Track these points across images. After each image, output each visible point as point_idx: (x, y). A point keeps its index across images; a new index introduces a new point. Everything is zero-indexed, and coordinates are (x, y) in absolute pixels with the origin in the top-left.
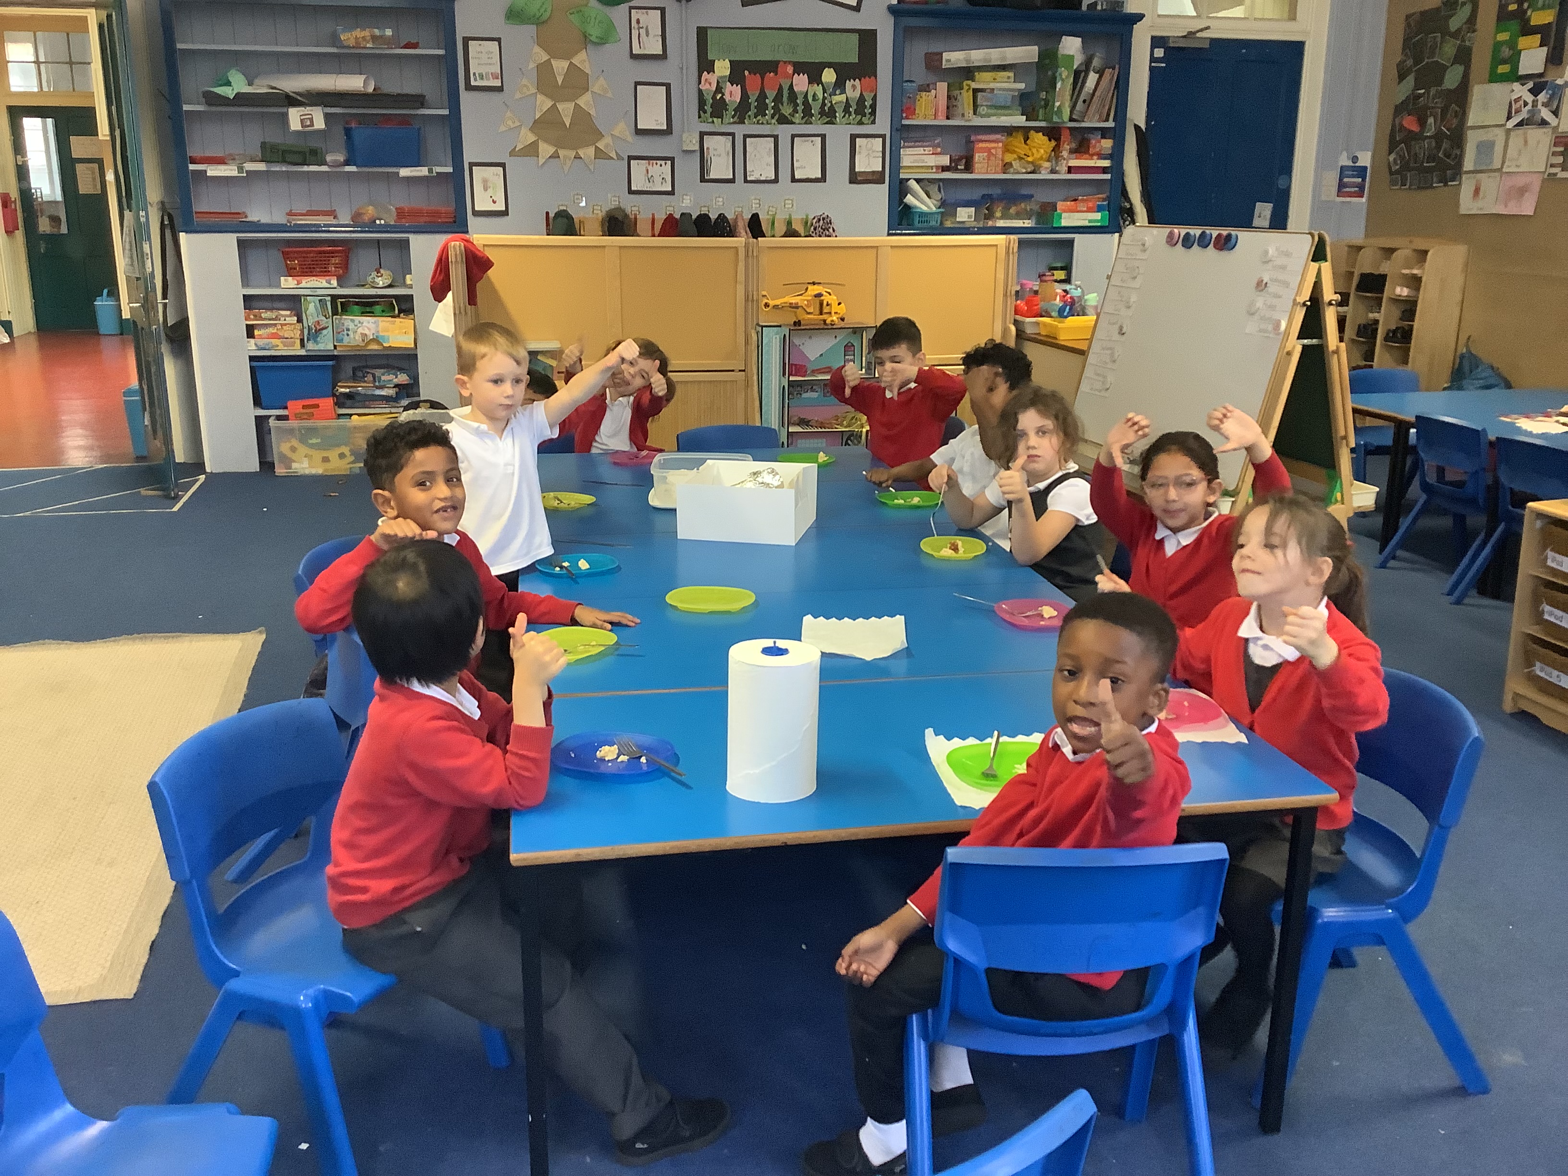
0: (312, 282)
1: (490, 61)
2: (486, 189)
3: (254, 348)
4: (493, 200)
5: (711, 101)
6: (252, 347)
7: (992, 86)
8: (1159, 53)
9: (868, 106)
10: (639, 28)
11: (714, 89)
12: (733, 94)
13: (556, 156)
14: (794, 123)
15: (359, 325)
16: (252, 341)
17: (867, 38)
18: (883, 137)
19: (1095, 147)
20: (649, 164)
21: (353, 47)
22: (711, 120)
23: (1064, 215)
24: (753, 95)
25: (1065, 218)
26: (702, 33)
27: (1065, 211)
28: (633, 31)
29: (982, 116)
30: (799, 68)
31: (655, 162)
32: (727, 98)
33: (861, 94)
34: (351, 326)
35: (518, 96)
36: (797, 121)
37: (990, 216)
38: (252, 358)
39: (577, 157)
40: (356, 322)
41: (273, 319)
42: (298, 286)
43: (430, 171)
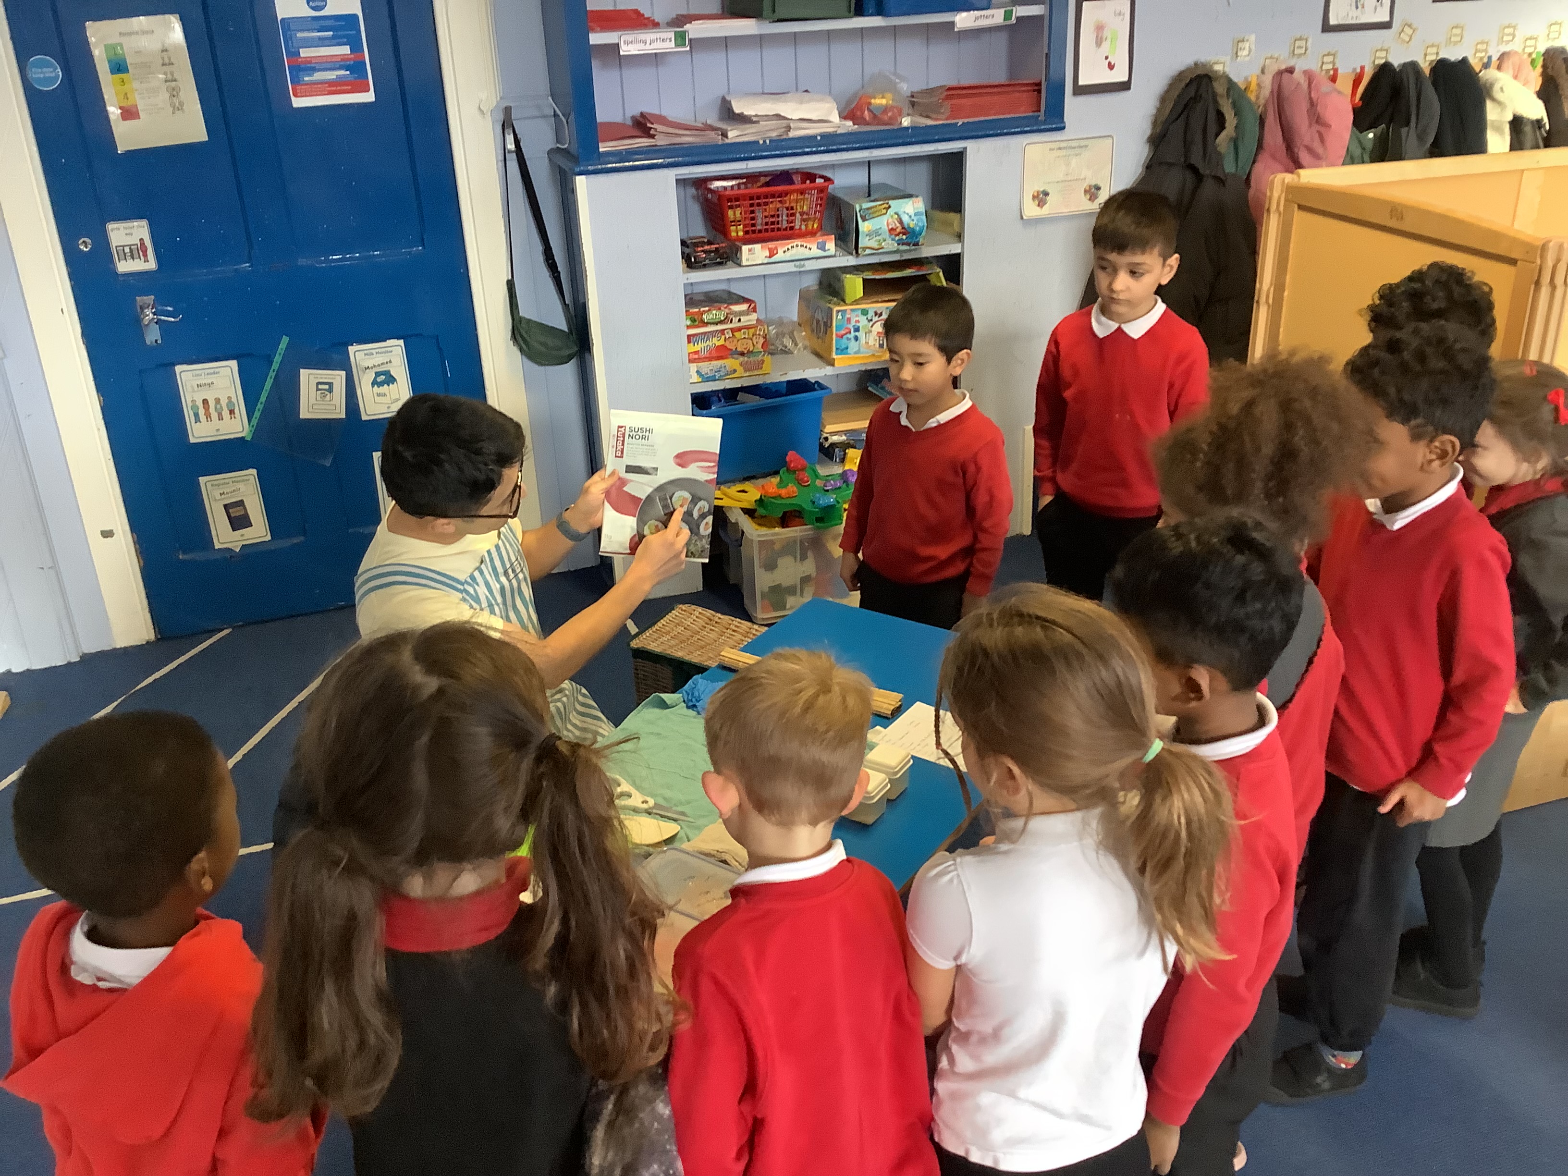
0: (795, 250)
2: (1099, 42)
4: (1110, 63)
6: (693, 377)
15: (875, 319)
16: (695, 366)
40: (871, 314)
41: (721, 322)
42: (772, 260)
43: (1008, 15)
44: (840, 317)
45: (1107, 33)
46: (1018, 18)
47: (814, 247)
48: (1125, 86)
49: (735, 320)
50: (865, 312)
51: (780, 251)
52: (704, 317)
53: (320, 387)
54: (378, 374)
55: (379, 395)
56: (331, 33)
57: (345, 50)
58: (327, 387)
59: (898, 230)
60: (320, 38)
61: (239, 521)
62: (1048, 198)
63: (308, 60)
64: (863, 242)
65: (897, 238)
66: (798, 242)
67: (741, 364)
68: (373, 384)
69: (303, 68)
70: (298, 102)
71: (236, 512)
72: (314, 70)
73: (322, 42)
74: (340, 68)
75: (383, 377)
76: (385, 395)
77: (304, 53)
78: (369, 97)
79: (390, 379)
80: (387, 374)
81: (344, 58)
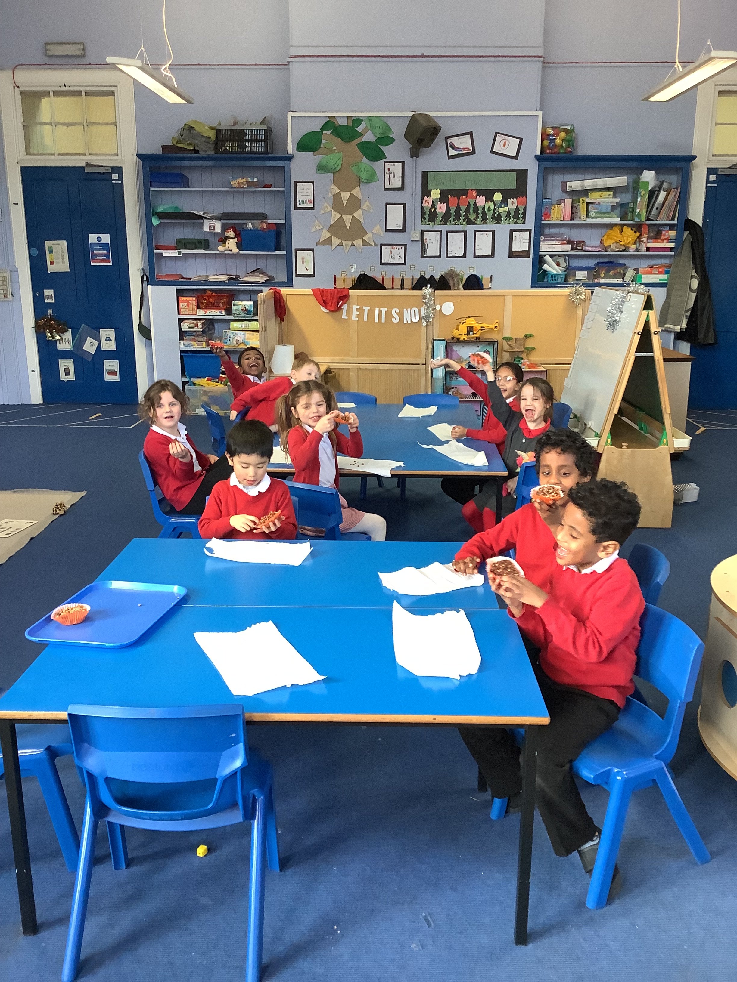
0: (212, 313)
1: (308, 194)
2: (303, 263)
3: (183, 346)
4: (307, 269)
5: (428, 213)
6: (182, 345)
7: (598, 200)
8: (713, 178)
9: (521, 214)
10: (390, 173)
11: (430, 206)
12: (441, 208)
13: (341, 244)
14: (477, 224)
15: (236, 335)
16: (182, 342)
17: (522, 175)
18: (530, 231)
19: (664, 235)
20: (392, 248)
21: (237, 188)
22: (428, 223)
23: (643, 276)
24: (453, 209)
25: (644, 278)
26: (425, 175)
27: (644, 274)
28: (386, 174)
29: (593, 218)
30: (480, 192)
31: (395, 247)
32: (438, 210)
33: (517, 206)
34: (232, 336)
35: (322, 212)
36: (478, 223)
37: (597, 276)
38: (182, 351)
39: (353, 245)
40: (234, 333)
42: (205, 314)
44: (224, 333)
45: (305, 260)
47: (218, 312)
48: (312, 277)
50: (232, 333)
51: (208, 312)
53: (91, 343)
54: (107, 338)
55: (107, 344)
56: (102, 247)
57: (105, 252)
58: (93, 343)
59: (244, 310)
61: (67, 373)
63: (96, 253)
64: (234, 312)
65: (244, 312)
66: (214, 310)
67: (196, 344)
68: (105, 341)
69: (94, 255)
70: (92, 264)
71: (67, 371)
72: (97, 256)
73: (100, 249)
74: (104, 256)
76: (109, 344)
78: (111, 264)
79: (110, 340)
80: (109, 338)
81: (105, 254)
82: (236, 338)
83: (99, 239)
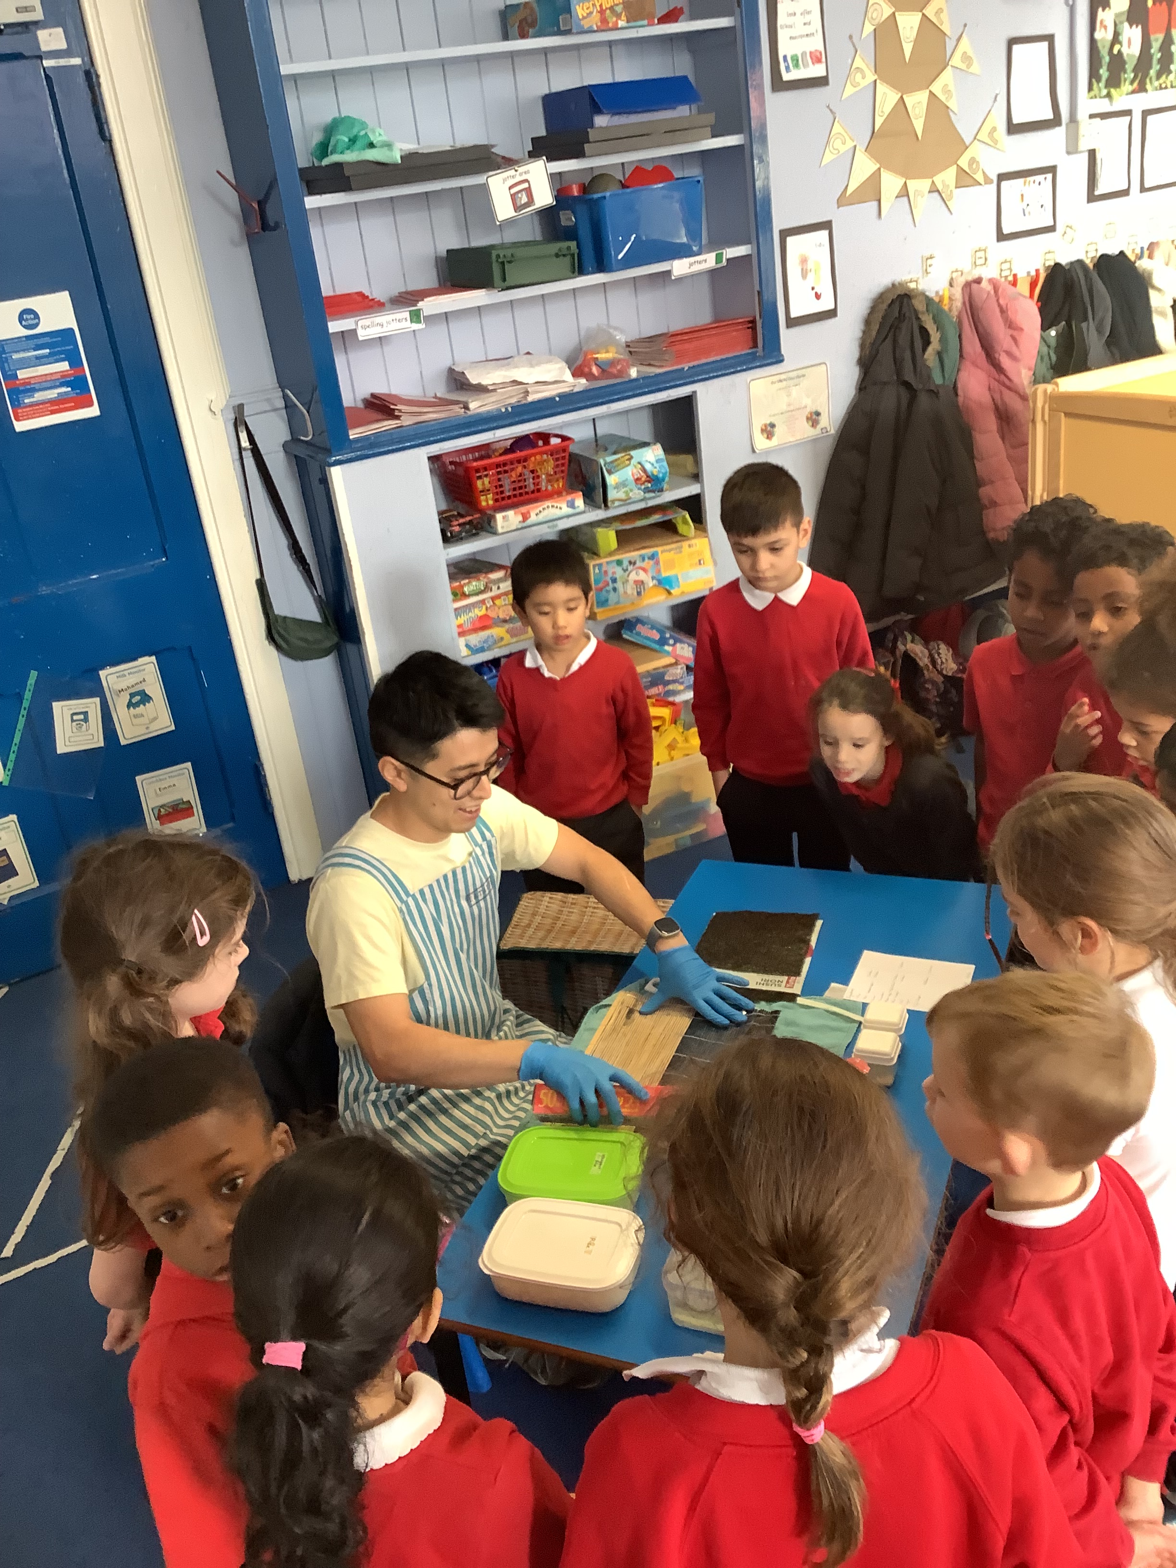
1: (807, 29)
2: (804, 274)
3: (467, 651)
5: (1106, 59)
11: (1110, 38)
12: (1132, 43)
13: (904, 193)
15: (630, 568)
20: (1024, 185)
21: (596, 30)
22: (1104, 92)
24: (1156, 40)
31: (1033, 178)
32: (1125, 49)
34: (618, 573)
35: (851, 90)
39: (934, 189)
40: (625, 563)
41: (481, 592)
42: (525, 524)
43: (719, 258)
44: (597, 571)
46: (728, 260)
47: (564, 506)
48: (831, 314)
49: (494, 588)
50: (619, 563)
51: (533, 514)
52: (466, 589)
53: (75, 717)
54: (132, 695)
55: (136, 716)
56: (48, 351)
57: (64, 366)
58: (82, 717)
59: (643, 479)
60: (37, 358)
61: (4, 872)
62: (776, 430)
63: (27, 382)
64: (612, 494)
65: (643, 487)
66: (549, 503)
67: (507, 631)
68: (128, 707)
69: (20, 390)
70: (20, 426)
71: (1, 863)
72: (34, 390)
73: (40, 361)
74: (62, 385)
75: (138, 698)
76: (142, 715)
77: (22, 374)
78: (94, 411)
79: (145, 698)
80: (142, 693)
81: (64, 375)
82: (633, 576)
83: (28, 317)
